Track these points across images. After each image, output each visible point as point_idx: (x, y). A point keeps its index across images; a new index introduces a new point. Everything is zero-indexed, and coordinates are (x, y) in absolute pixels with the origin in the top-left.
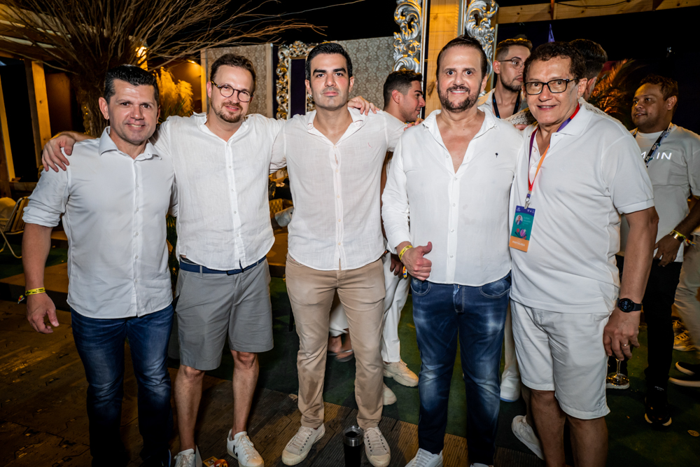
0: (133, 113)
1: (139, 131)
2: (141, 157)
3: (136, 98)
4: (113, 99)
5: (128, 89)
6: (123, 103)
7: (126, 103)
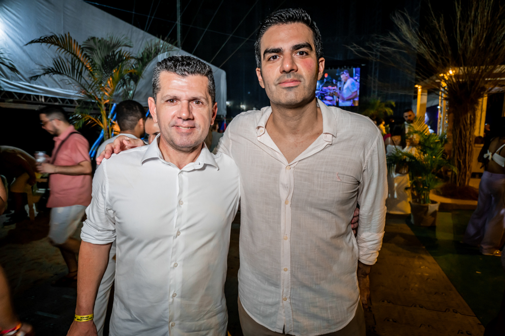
0: (180, 112)
1: (188, 134)
2: (189, 166)
3: (185, 91)
4: (159, 96)
5: (175, 81)
6: (170, 100)
7: (173, 100)
